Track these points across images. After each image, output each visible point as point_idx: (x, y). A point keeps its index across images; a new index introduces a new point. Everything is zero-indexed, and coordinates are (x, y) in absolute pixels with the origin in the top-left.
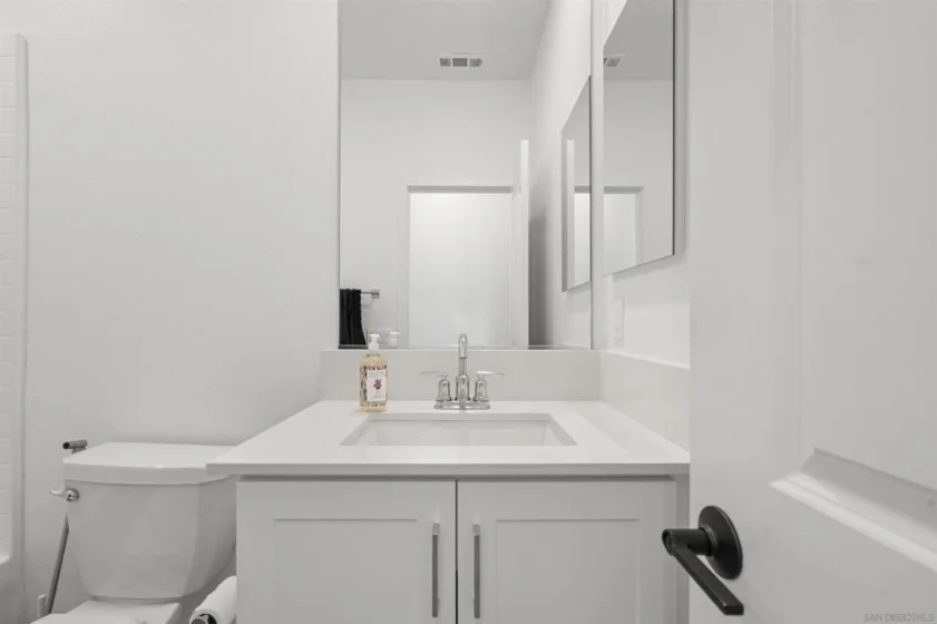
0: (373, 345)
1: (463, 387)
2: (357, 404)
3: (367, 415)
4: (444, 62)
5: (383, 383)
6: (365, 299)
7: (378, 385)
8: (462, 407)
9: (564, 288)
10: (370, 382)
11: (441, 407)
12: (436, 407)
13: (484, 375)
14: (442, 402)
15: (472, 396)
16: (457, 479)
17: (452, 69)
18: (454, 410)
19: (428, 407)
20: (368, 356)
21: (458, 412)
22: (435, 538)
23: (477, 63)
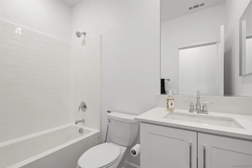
0: (170, 94)
1: (198, 107)
2: (166, 109)
3: (169, 112)
4: (190, 8)
5: (173, 104)
6: (166, 81)
7: (172, 104)
8: (198, 113)
9: (240, 75)
10: (170, 103)
11: (191, 112)
12: (189, 112)
13: (206, 104)
14: (191, 111)
15: (201, 110)
16: (197, 132)
17: (193, 9)
18: (195, 113)
19: (187, 111)
20: (169, 96)
21: (196, 114)
22: (190, 147)
23: (202, 5)
